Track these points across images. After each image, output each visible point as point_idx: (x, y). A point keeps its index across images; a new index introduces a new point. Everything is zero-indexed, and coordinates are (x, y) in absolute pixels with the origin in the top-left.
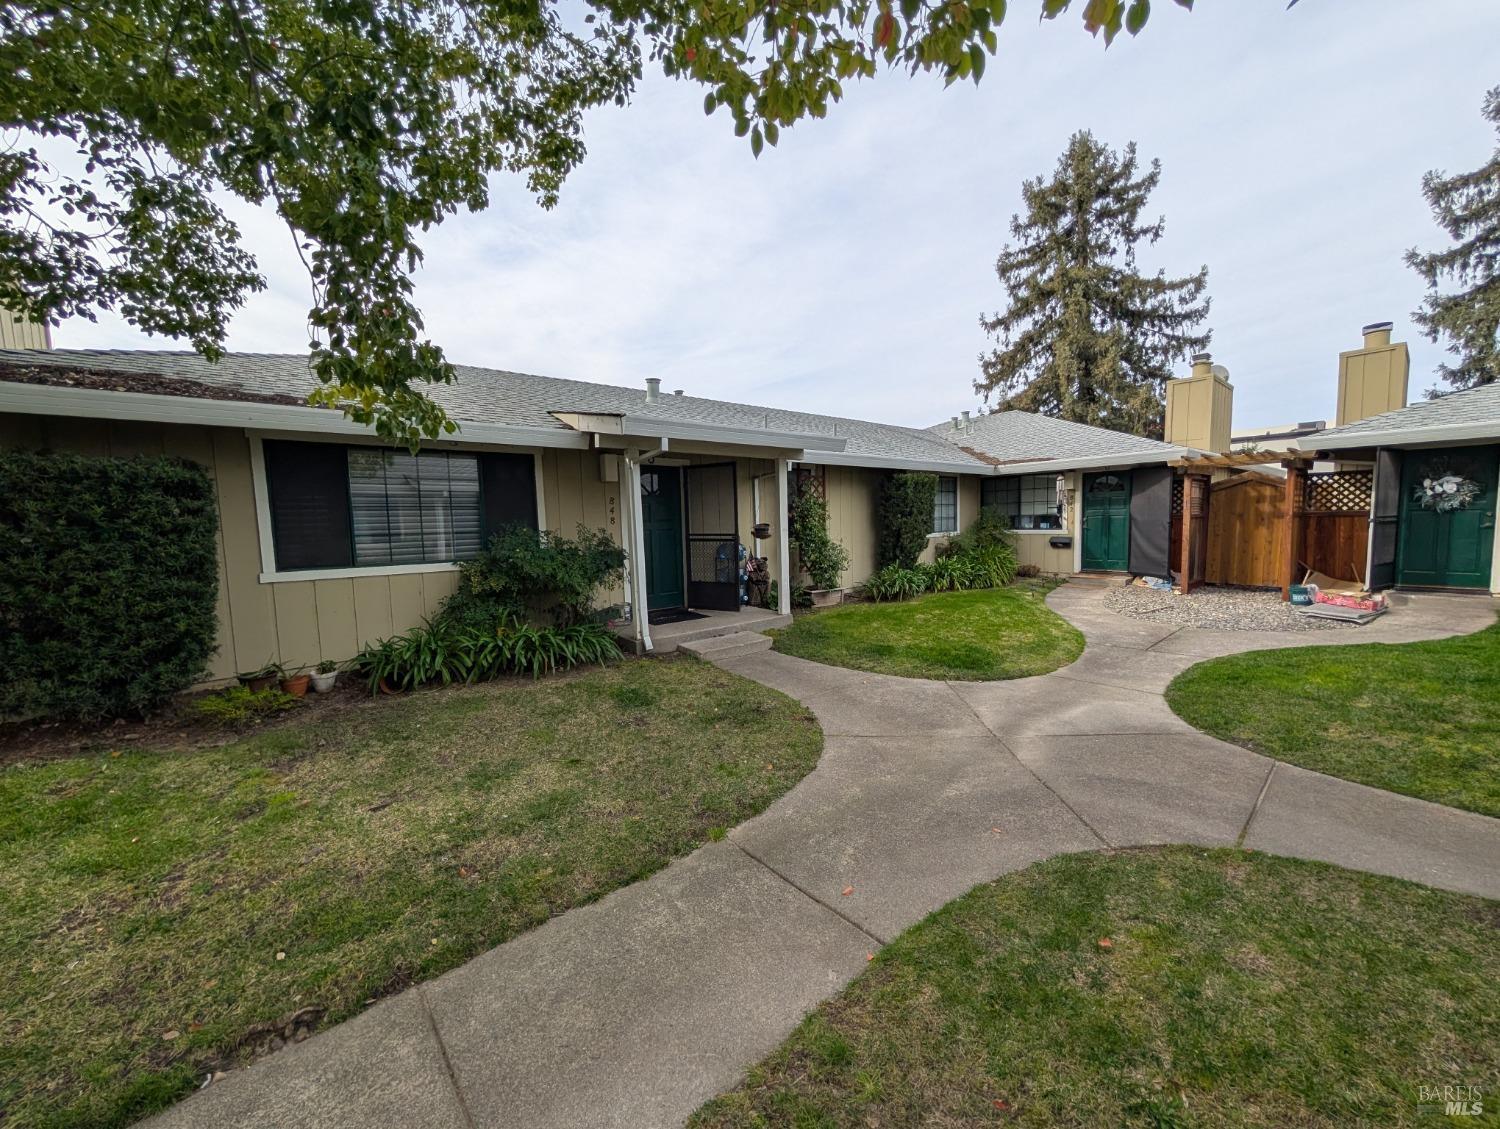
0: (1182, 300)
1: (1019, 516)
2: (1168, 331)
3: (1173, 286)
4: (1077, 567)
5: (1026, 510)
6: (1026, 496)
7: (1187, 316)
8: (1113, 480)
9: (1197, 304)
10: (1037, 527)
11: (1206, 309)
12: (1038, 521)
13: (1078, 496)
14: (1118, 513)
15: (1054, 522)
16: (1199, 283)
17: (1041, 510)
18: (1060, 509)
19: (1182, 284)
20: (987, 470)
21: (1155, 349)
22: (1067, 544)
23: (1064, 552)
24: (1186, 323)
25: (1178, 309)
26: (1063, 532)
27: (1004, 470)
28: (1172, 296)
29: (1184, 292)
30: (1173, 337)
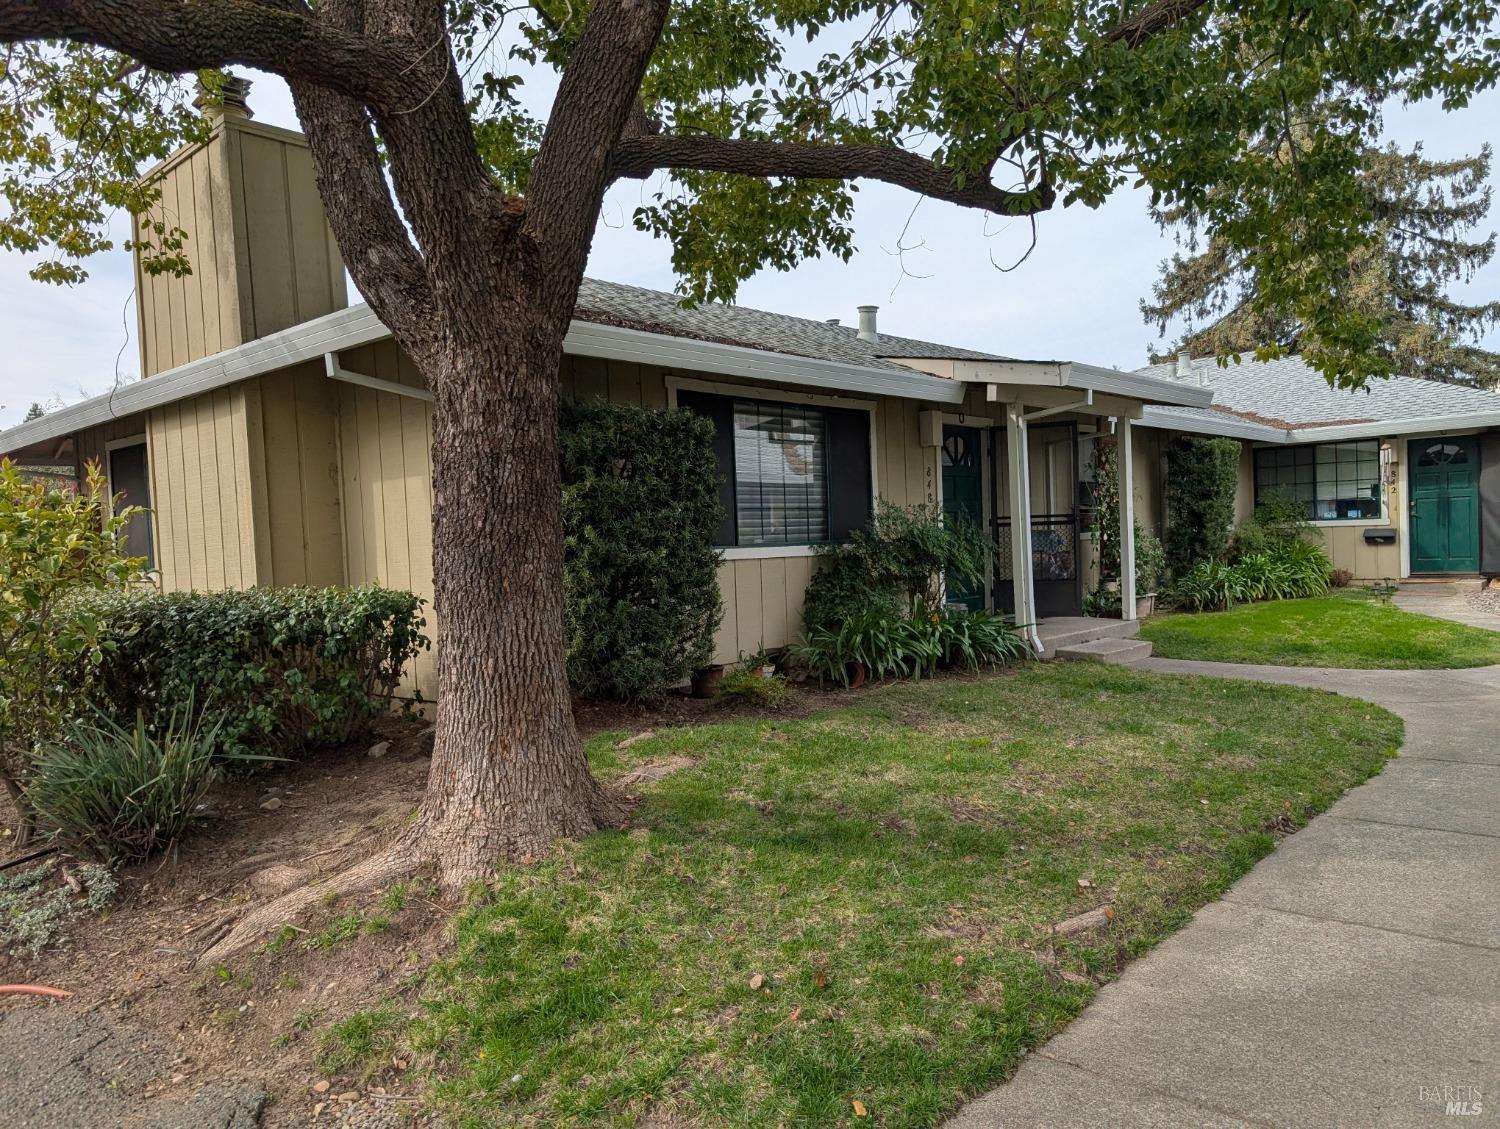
0: (1457, 191)
1: (1314, 502)
2: (1434, 234)
3: (1444, 170)
4: (1405, 571)
5: (1326, 493)
6: (1323, 473)
7: (1459, 213)
8: (1452, 450)
9: (1475, 198)
10: (1342, 515)
11: (1486, 203)
12: (1343, 508)
13: (1403, 471)
14: (1460, 493)
15: (1371, 508)
16: (1479, 168)
17: (1348, 493)
18: (1376, 490)
19: (1456, 168)
20: (1278, 436)
21: (1414, 259)
22: (1390, 539)
23: (1385, 551)
24: (1459, 223)
25: (1450, 202)
26: (1383, 522)
27: (1302, 436)
28: (1444, 184)
29: (1459, 179)
30: (1442, 244)
